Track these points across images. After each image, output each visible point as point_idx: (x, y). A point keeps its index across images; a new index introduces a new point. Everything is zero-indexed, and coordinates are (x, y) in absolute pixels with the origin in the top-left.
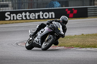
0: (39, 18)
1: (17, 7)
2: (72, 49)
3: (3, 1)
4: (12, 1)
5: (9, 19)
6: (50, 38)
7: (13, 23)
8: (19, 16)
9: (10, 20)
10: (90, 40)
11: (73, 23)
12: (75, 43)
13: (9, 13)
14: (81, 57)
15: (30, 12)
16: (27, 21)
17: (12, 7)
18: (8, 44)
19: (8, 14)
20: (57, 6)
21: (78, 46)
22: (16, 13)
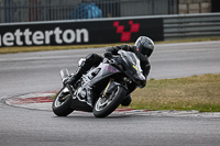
0: (53, 42)
1: (3, 18)
6: (115, 89)
10: (168, 92)
14: (149, 131)
15: (33, 29)
16: (27, 49)
20: (95, 15)
21: (141, 106)
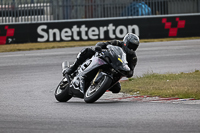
0: (107, 37)
1: (61, 15)
2: (175, 102)
3: (32, 2)
4: (51, 2)
5: (45, 39)
7: (53, 47)
8: (65, 33)
9: (48, 41)
11: (177, 47)
12: (182, 88)
13: (45, 27)
14: (194, 118)
15: (89, 25)
17: (52, 14)
18: (43, 92)
19: (43, 30)
21: (186, 96)
22: (61, 27)
